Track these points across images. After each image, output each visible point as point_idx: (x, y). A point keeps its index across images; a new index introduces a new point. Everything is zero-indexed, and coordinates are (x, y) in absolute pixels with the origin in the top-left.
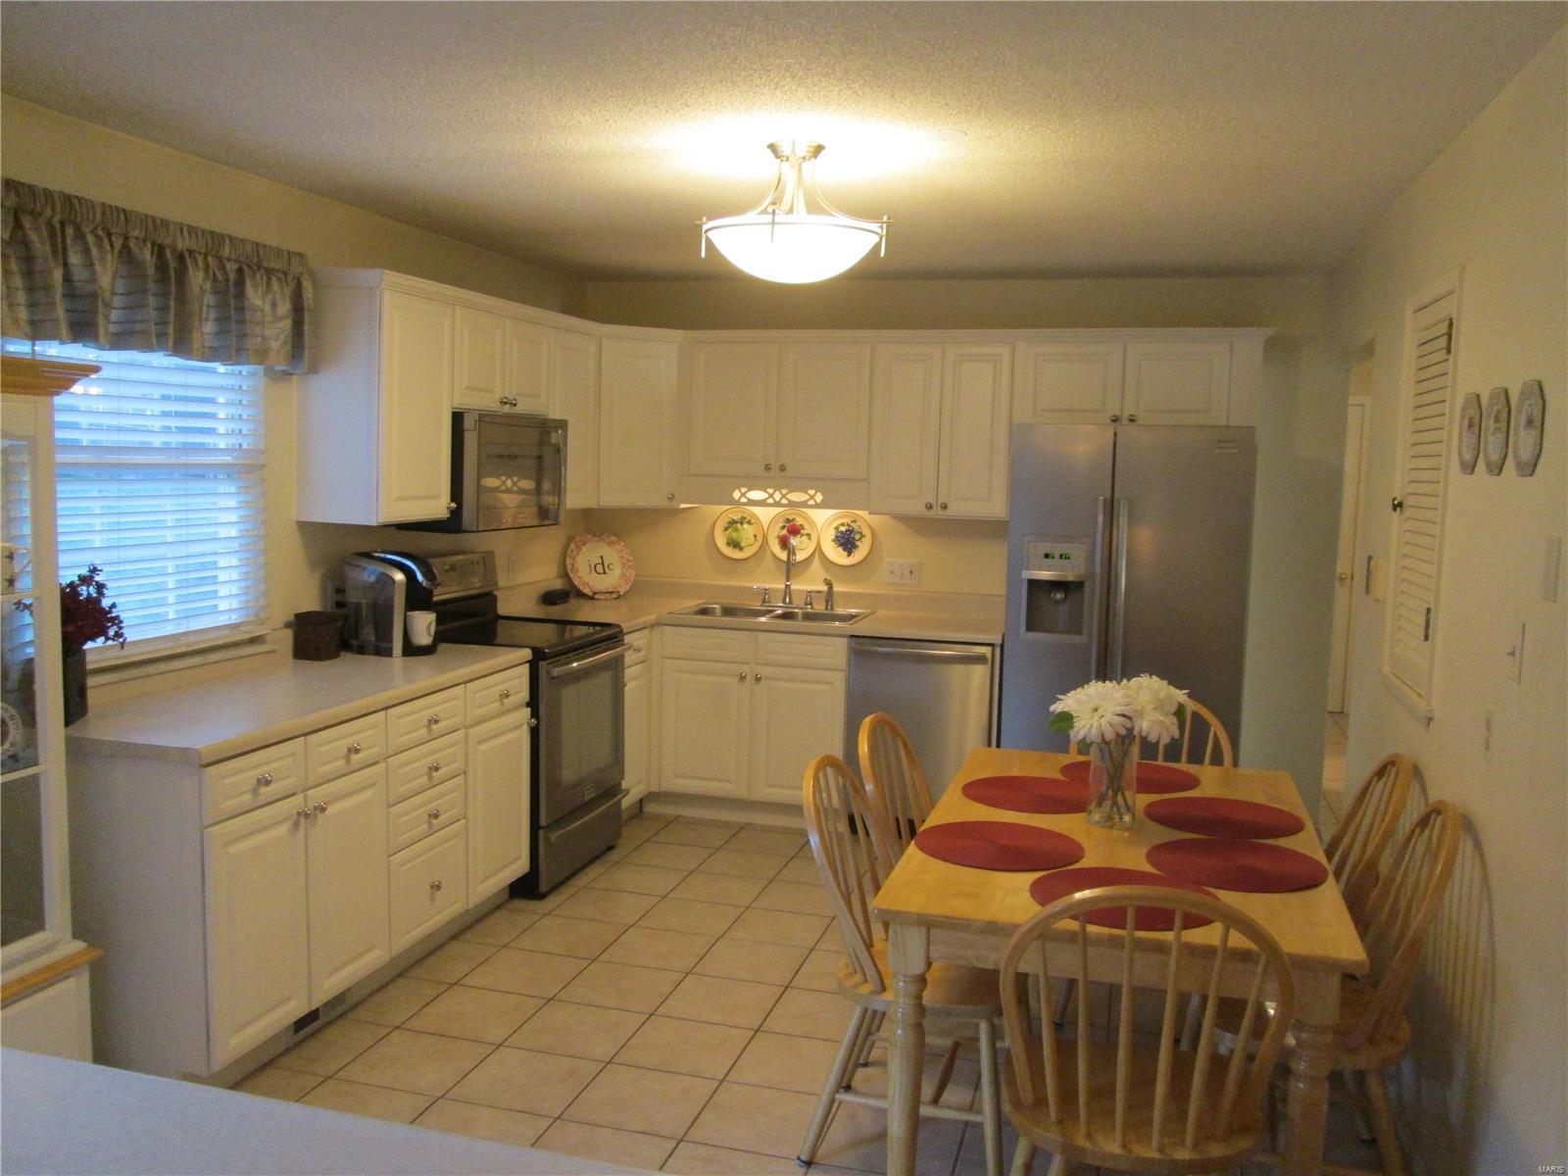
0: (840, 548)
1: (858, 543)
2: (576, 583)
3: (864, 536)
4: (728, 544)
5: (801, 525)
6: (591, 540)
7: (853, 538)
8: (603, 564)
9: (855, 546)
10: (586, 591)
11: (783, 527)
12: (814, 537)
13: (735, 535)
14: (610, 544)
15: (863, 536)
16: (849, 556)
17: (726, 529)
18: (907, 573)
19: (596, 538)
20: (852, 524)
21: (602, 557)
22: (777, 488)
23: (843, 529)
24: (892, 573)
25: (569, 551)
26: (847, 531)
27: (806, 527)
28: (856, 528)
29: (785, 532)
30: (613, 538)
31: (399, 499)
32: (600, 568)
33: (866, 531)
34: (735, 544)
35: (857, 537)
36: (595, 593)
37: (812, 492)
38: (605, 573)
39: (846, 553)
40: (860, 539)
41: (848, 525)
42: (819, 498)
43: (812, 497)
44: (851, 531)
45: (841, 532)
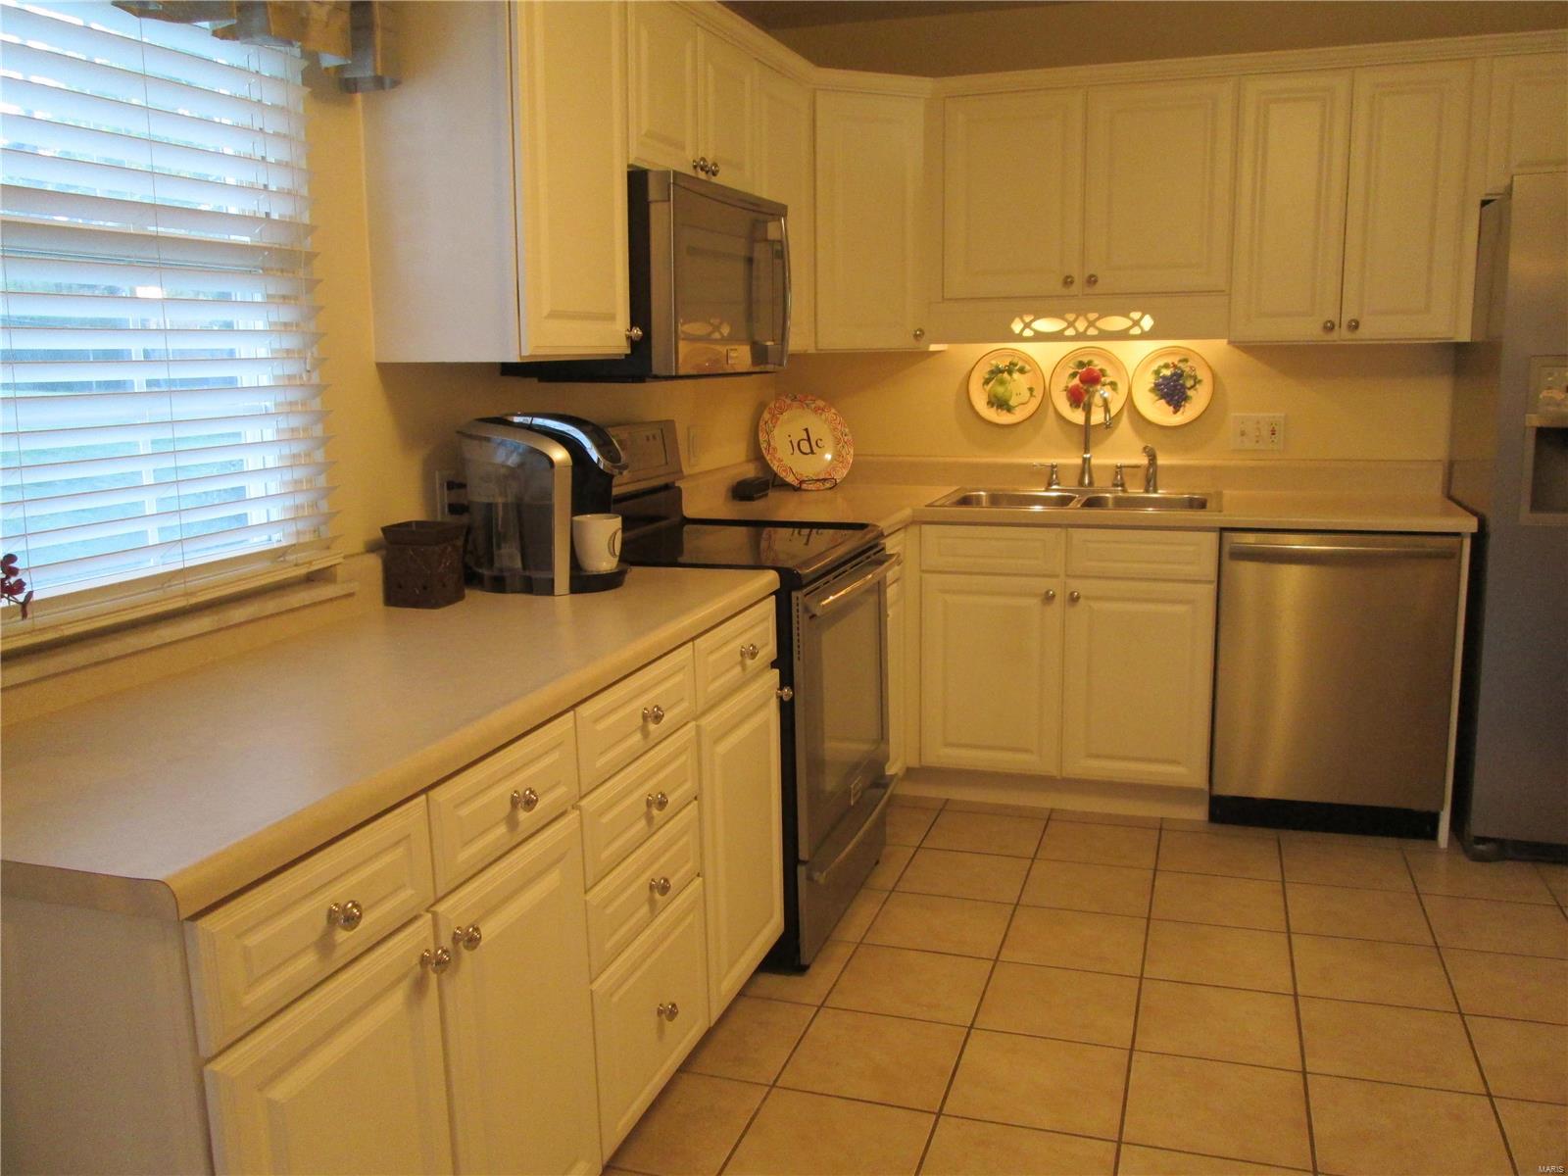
0: (1163, 401)
1: (1190, 393)
2: (775, 468)
3: (1200, 381)
4: (990, 403)
5: (1102, 370)
6: (790, 407)
7: (1183, 386)
8: (809, 440)
9: (1186, 398)
10: (790, 479)
11: (1074, 375)
12: (1123, 389)
13: (1000, 390)
14: (817, 410)
15: (1197, 381)
16: (1175, 412)
17: (987, 382)
18: (1266, 433)
19: (795, 404)
20: (1181, 365)
21: (806, 430)
22: (1081, 312)
23: (1167, 372)
24: (1243, 434)
25: (762, 423)
26: (1173, 375)
27: (1109, 372)
28: (1187, 369)
29: (1076, 381)
30: (821, 403)
31: (554, 315)
32: (805, 447)
33: (1203, 374)
34: (1000, 403)
35: (1189, 383)
36: (801, 482)
37: (1136, 315)
38: (812, 452)
39: (1171, 408)
40: (1192, 387)
41: (1175, 366)
42: (1147, 323)
43: (1136, 323)
44: (1178, 375)
45: (1164, 377)
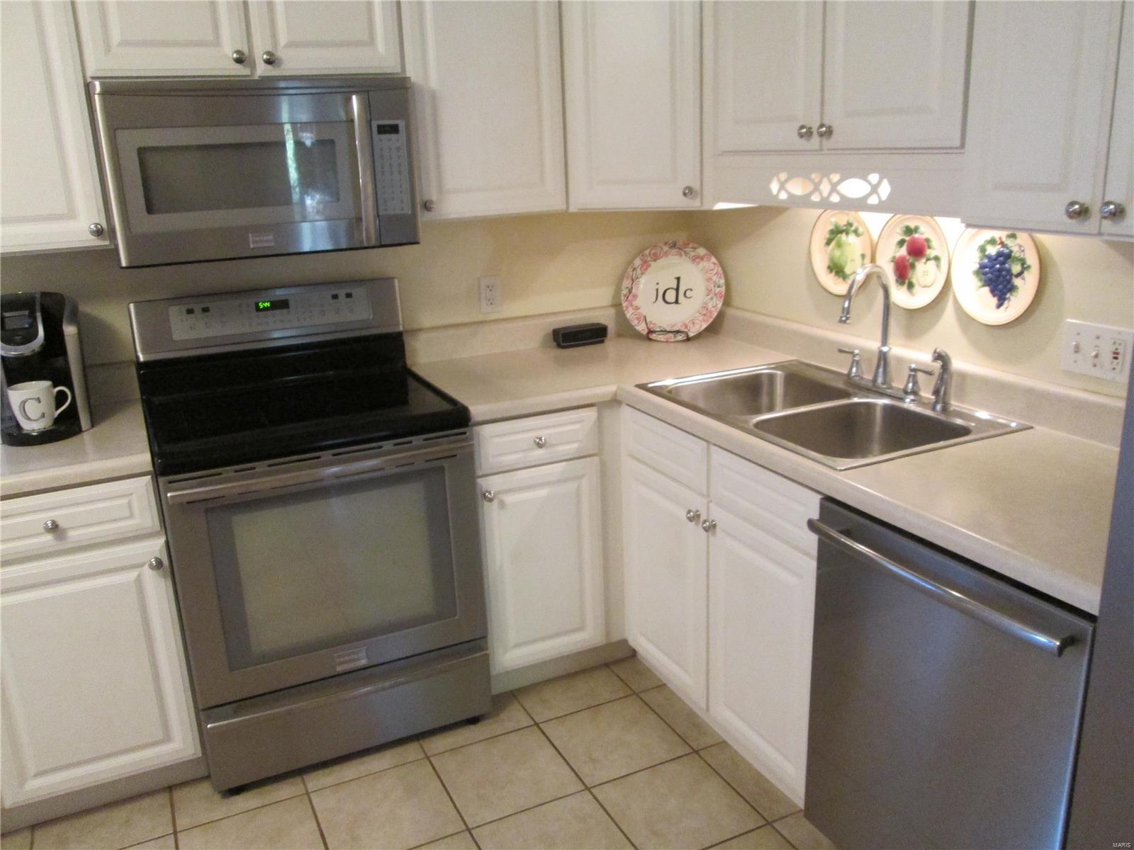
0: (987, 289)
1: (1017, 282)
2: (628, 316)
3: (1029, 267)
4: (830, 269)
5: (927, 240)
6: (666, 254)
7: (1009, 271)
8: (677, 290)
9: (1012, 289)
10: (642, 328)
11: (901, 243)
12: (944, 264)
13: (837, 253)
14: (696, 259)
15: (1025, 268)
16: (999, 306)
17: (828, 242)
18: (1107, 356)
19: (675, 251)
20: (1009, 242)
21: (678, 279)
23: (992, 251)
24: (1077, 349)
25: (630, 270)
26: (1000, 254)
27: (934, 243)
28: (1015, 249)
29: (903, 251)
30: (702, 251)
32: (671, 296)
33: (1032, 260)
34: (837, 269)
35: (1016, 268)
36: (650, 332)
37: (874, 178)
38: (677, 302)
39: (995, 301)
40: (1019, 275)
41: (1002, 243)
42: (885, 190)
43: (875, 189)
44: (1005, 257)
45: (989, 257)
